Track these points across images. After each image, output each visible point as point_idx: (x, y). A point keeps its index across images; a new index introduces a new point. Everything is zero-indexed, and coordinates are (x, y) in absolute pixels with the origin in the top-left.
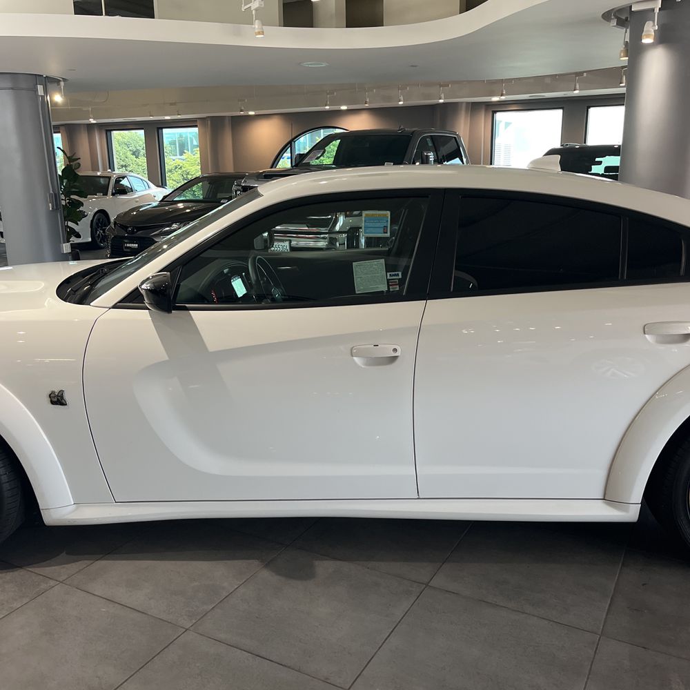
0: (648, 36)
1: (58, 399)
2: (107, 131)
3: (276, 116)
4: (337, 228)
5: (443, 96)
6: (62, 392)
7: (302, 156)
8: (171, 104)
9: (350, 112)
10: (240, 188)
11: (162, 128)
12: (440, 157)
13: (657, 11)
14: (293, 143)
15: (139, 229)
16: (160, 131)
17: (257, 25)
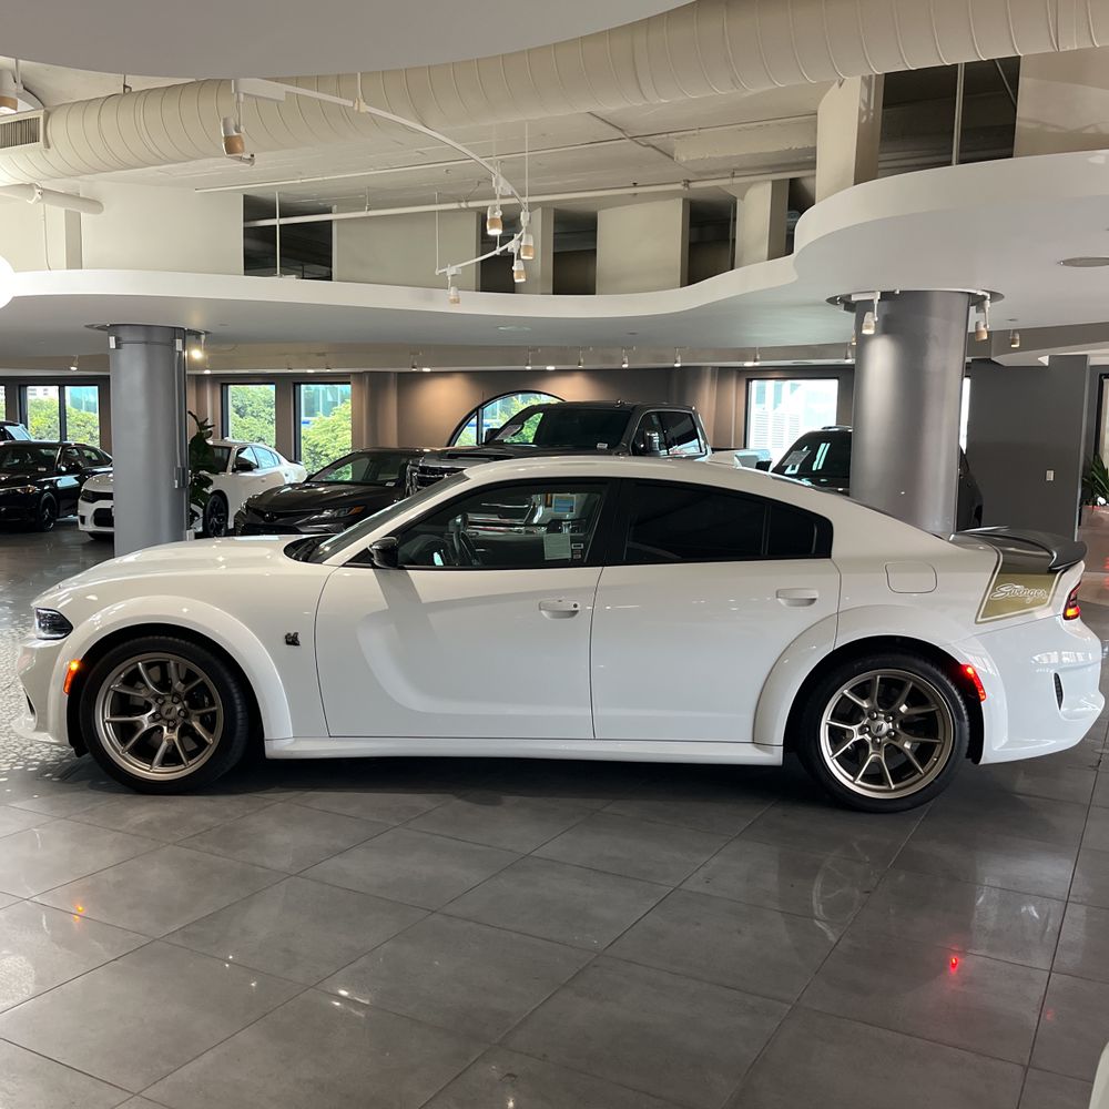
0: (868, 327)
1: (292, 640)
2: (222, 384)
3: (461, 375)
4: (535, 521)
5: (679, 359)
6: (297, 634)
7: (493, 432)
8: (319, 355)
9: (558, 373)
10: (417, 469)
11: (300, 384)
12: (669, 439)
13: (876, 302)
14: (480, 411)
15: (280, 515)
16: (297, 387)
17: (452, 292)
